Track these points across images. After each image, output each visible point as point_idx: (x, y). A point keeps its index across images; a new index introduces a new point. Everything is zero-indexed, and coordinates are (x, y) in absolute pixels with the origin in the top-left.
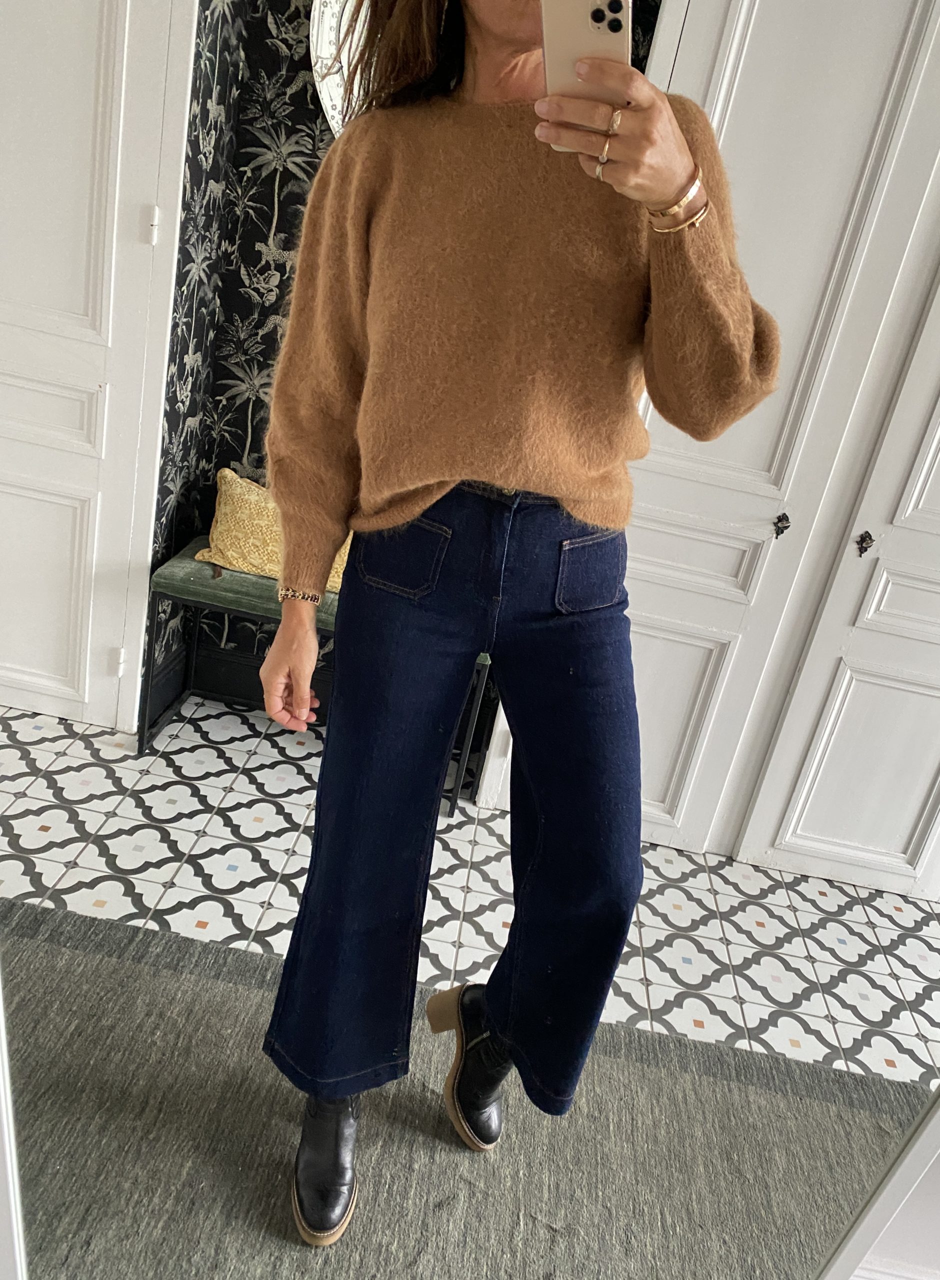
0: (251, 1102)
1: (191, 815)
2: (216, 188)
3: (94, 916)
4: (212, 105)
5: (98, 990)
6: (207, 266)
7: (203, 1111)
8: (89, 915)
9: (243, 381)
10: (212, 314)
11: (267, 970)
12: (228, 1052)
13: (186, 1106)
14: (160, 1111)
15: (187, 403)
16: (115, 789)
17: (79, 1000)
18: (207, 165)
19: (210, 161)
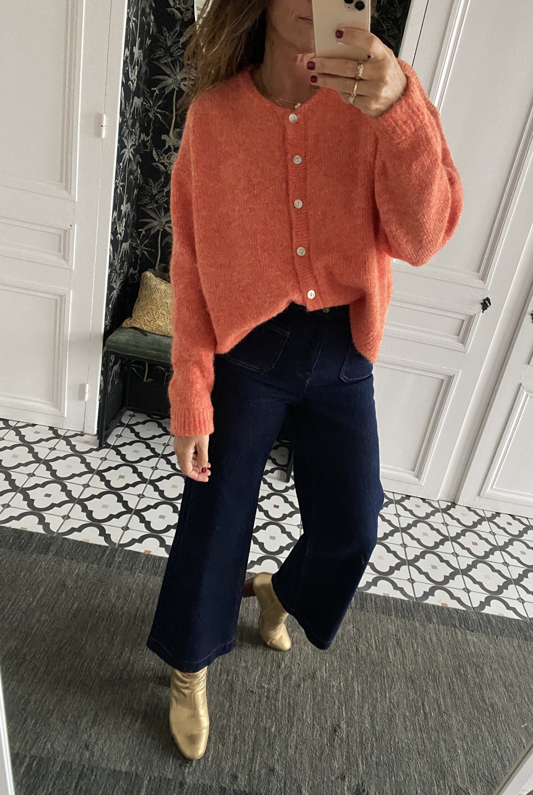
1: (134, 485)
2: (137, 102)
4: (136, 50)
6: (133, 150)
9: (155, 220)
10: (136, 179)
15: (123, 234)
16: (87, 470)
18: (133, 87)
19: (135, 85)
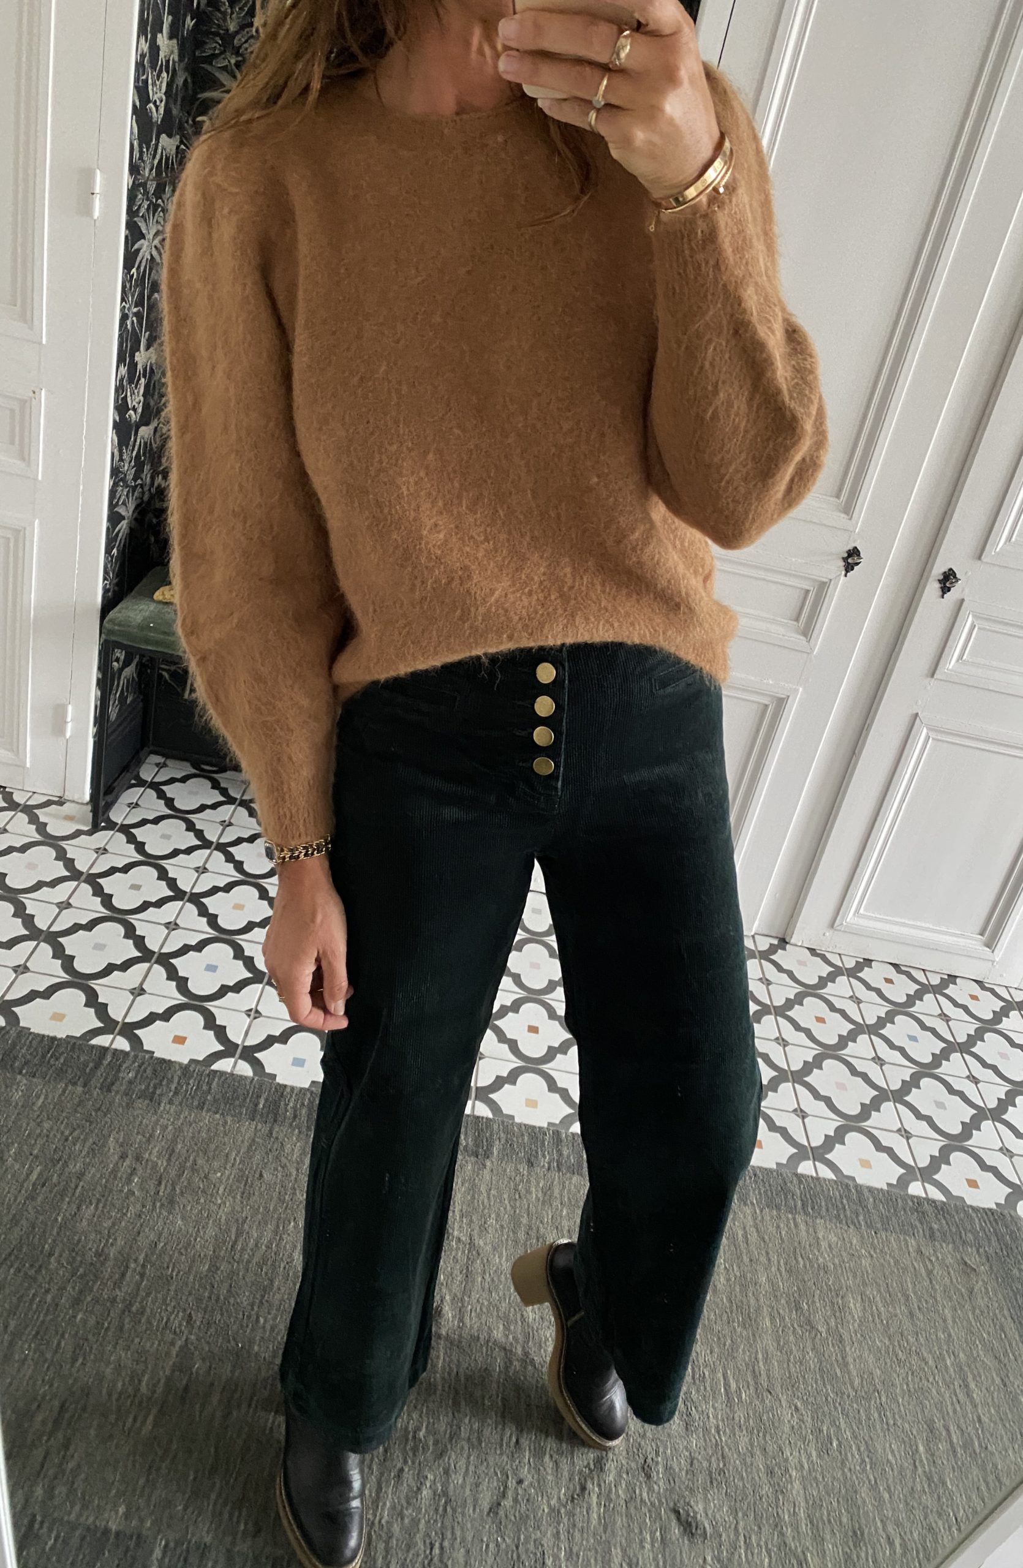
0: (249, 1262)
1: (160, 903)
2: (168, 145)
3: (52, 1034)
4: (162, 39)
5: (62, 1128)
7: (191, 1278)
8: (46, 1033)
11: (259, 1097)
12: (219, 1201)
13: (172, 1271)
14: (142, 1275)
15: (140, 410)
16: (67, 874)
17: (40, 1141)
18: (157, 114)
19: (162, 110)
